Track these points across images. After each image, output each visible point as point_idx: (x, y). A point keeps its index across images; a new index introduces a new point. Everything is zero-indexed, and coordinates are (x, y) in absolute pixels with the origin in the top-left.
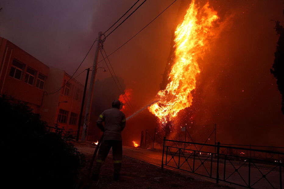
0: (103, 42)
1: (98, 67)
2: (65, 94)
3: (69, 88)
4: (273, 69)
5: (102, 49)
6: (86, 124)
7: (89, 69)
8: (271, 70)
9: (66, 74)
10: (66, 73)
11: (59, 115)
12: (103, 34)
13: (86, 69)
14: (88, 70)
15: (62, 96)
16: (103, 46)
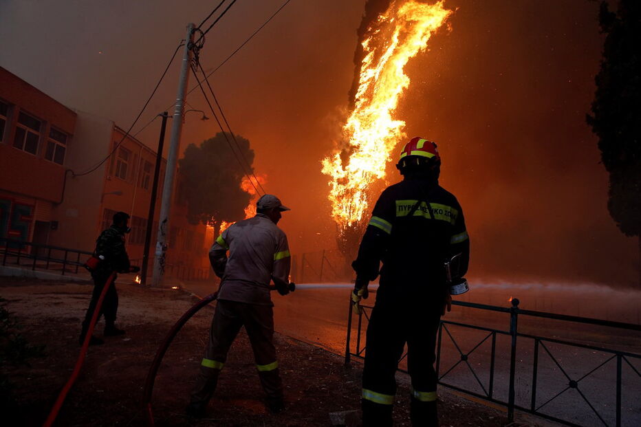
0: (198, 50)
1: (187, 108)
2: (117, 175)
3: (125, 162)
4: (593, 115)
5: (197, 64)
6: (161, 244)
7: (166, 113)
8: (588, 116)
9: (117, 129)
10: (116, 126)
11: (103, 223)
12: (198, 29)
13: (160, 115)
14: (165, 116)
15: (110, 180)
16: (197, 58)
